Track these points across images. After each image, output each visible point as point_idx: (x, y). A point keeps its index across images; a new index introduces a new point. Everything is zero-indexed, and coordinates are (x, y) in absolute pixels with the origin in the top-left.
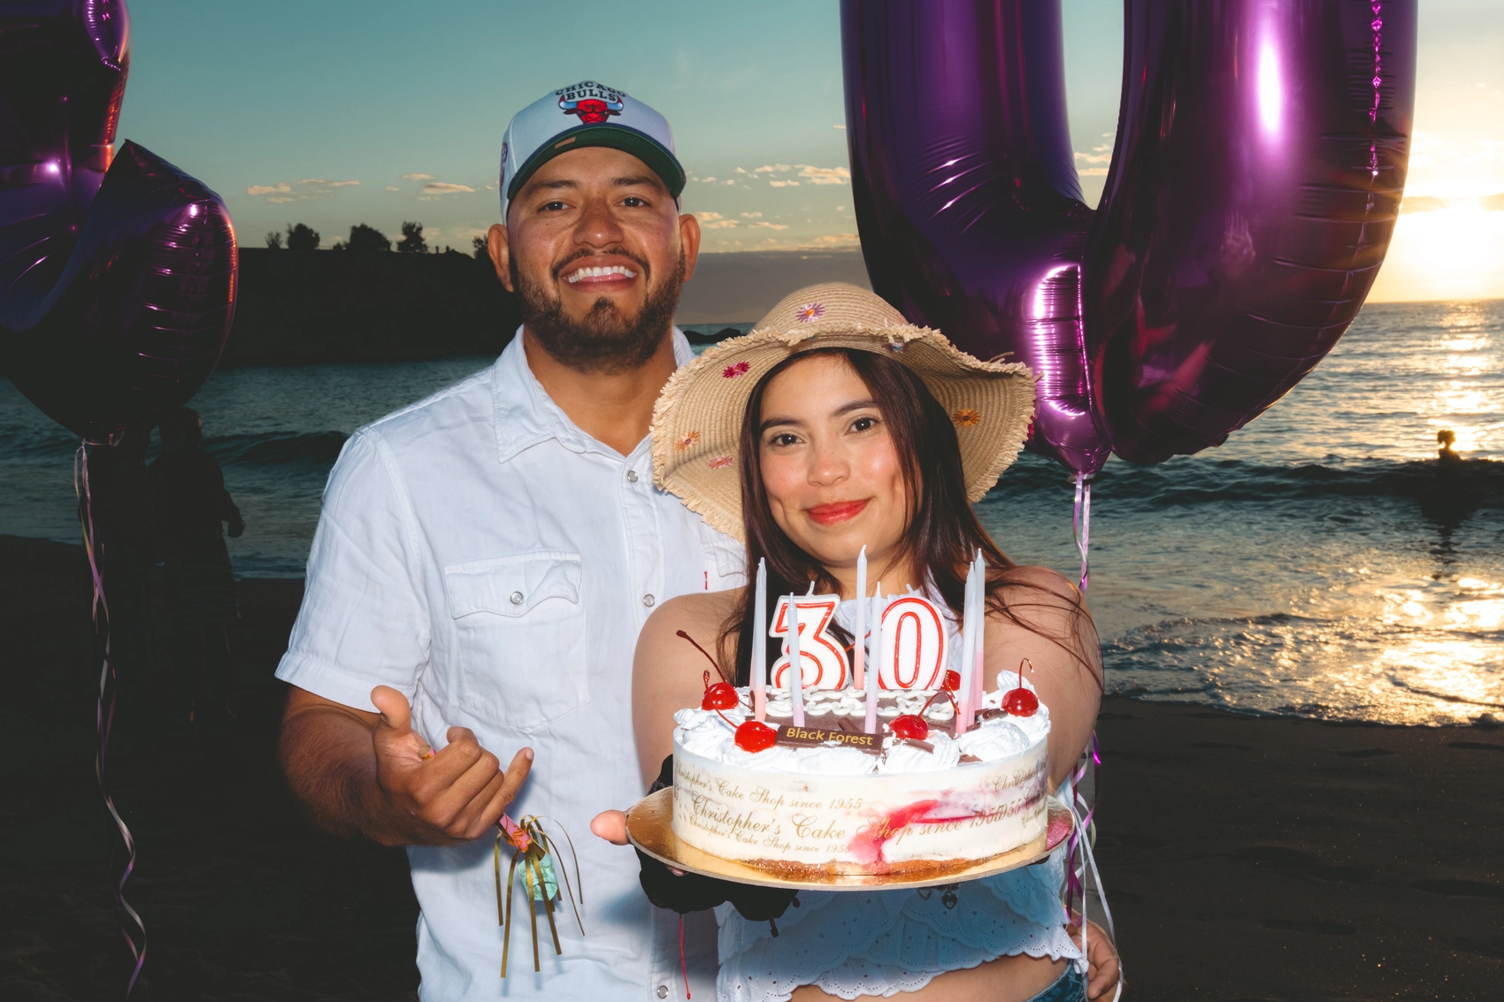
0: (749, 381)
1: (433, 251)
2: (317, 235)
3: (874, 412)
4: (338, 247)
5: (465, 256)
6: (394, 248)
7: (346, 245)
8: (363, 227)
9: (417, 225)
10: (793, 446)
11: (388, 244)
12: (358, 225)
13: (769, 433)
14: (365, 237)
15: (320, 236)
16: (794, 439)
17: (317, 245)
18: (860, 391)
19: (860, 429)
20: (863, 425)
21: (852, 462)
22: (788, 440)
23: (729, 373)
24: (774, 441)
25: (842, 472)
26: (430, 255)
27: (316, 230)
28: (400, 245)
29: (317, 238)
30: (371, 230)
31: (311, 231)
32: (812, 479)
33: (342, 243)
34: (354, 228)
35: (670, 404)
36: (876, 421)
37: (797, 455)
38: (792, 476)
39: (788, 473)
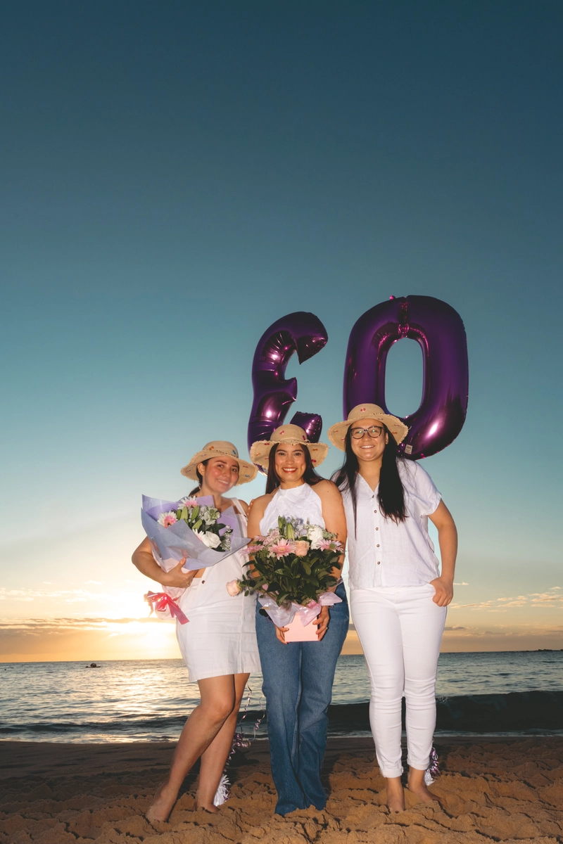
3: (300, 452)
13: (278, 452)
16: (284, 454)
21: (295, 461)
22: (282, 454)
24: (278, 454)
25: (293, 462)
36: (300, 454)
37: (284, 457)
38: (281, 462)
39: (280, 461)
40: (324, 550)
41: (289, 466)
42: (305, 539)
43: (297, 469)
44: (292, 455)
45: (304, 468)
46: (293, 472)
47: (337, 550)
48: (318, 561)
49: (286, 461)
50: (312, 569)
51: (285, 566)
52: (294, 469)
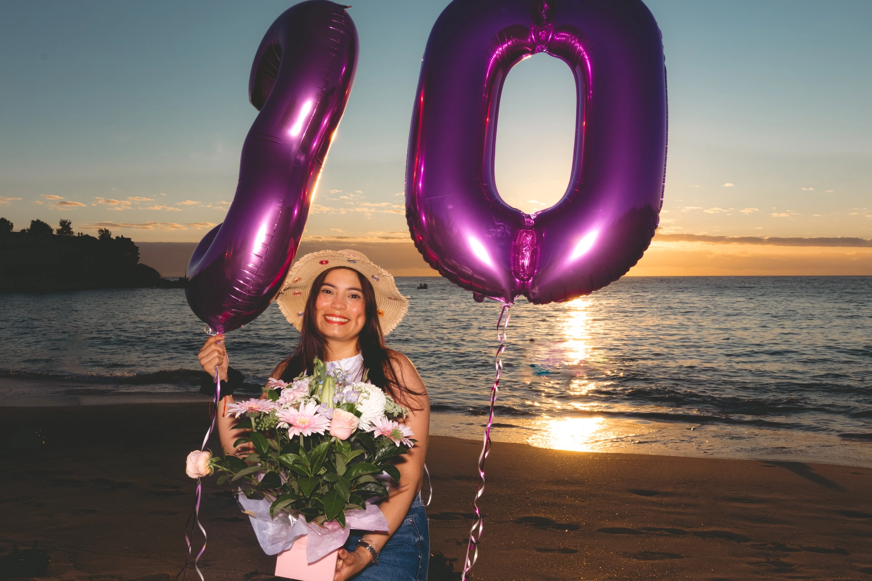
0: (325, 267)
1: (77, 235)
2: (12, 224)
3: (360, 294)
4: (23, 231)
5: (94, 238)
6: (55, 233)
7: (28, 230)
8: (38, 221)
9: (68, 221)
10: (328, 294)
11: (52, 230)
12: (35, 220)
13: (324, 287)
14: (39, 227)
15: (14, 225)
16: (330, 292)
17: (12, 229)
18: (359, 286)
19: (352, 297)
20: (354, 296)
21: (348, 306)
22: (328, 292)
23: (321, 263)
24: (324, 291)
25: (344, 307)
26: (74, 236)
27: (11, 222)
28: (58, 231)
29: (12, 226)
30: (43, 222)
31: (9, 222)
32: (333, 306)
33: (26, 229)
34: (33, 221)
35: (300, 265)
36: (359, 297)
37: (330, 298)
38: (325, 304)
39: (324, 302)
40: (381, 436)
41: (338, 312)
42: (351, 408)
43: (349, 320)
44: (344, 295)
45: (361, 321)
46: (341, 323)
47: (401, 443)
48: (363, 455)
49: (333, 303)
50: (349, 466)
51: (300, 452)
52: (343, 320)
